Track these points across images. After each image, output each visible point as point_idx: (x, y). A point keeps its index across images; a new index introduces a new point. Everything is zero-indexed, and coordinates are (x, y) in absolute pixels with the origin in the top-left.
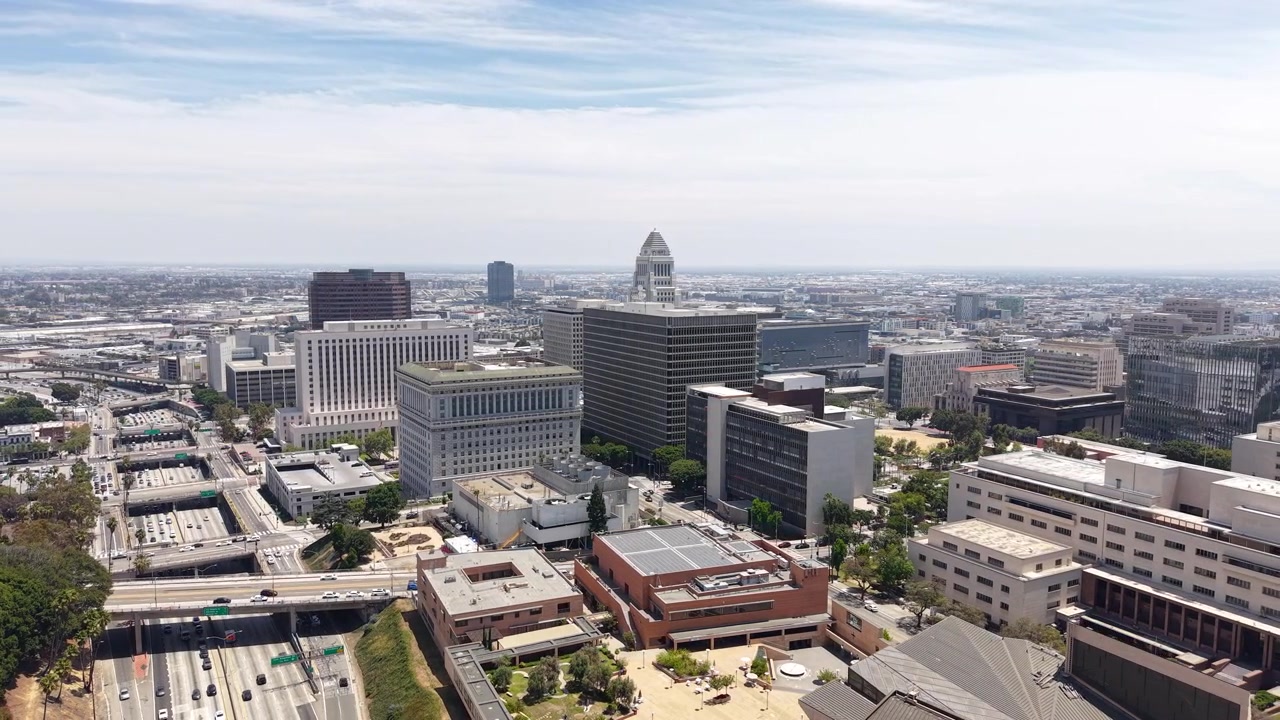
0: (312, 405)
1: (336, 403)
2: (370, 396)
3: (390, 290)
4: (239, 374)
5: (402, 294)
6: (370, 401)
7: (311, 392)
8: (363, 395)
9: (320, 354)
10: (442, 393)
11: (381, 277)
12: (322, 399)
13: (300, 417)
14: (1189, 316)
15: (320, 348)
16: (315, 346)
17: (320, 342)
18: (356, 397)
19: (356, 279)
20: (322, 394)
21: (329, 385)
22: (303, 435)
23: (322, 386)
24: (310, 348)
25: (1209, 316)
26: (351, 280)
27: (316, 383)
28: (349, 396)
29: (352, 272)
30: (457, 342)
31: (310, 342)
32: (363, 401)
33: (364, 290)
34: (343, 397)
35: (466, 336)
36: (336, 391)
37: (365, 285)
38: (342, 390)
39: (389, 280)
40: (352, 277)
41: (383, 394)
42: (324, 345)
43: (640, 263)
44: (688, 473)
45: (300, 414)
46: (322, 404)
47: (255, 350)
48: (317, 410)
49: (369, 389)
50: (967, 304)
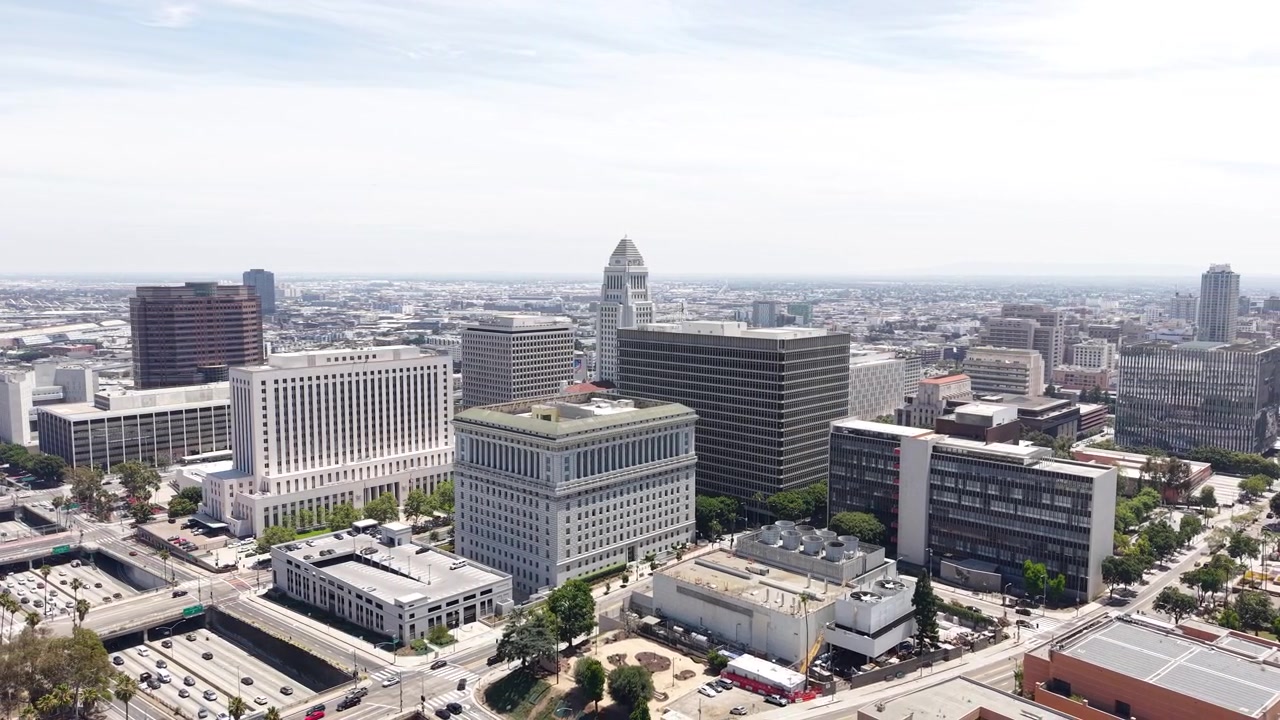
0: (267, 466)
1: (296, 461)
2: (336, 449)
3: (240, 307)
4: (76, 423)
5: (253, 313)
6: (336, 455)
7: (266, 449)
8: (328, 448)
9: (277, 398)
10: (567, 449)
11: (229, 292)
12: (279, 457)
13: (251, 484)
14: (1038, 321)
15: (277, 390)
16: (270, 387)
17: (276, 382)
18: (321, 451)
19: (197, 295)
20: (279, 450)
21: (287, 438)
22: (267, 509)
23: (279, 440)
24: (264, 391)
25: (1046, 321)
26: (189, 295)
27: (272, 436)
28: (312, 452)
29: (189, 285)
30: (436, 374)
31: (263, 383)
32: (329, 456)
33: (208, 309)
34: (304, 452)
35: (445, 366)
36: (296, 445)
37: (209, 302)
38: (304, 444)
39: (238, 295)
40: (192, 293)
41: (352, 445)
42: (281, 386)
43: (610, 274)
44: (871, 530)
45: (249, 479)
46: (280, 464)
47: (64, 390)
48: (274, 474)
49: (336, 439)
50: (764, 310)
